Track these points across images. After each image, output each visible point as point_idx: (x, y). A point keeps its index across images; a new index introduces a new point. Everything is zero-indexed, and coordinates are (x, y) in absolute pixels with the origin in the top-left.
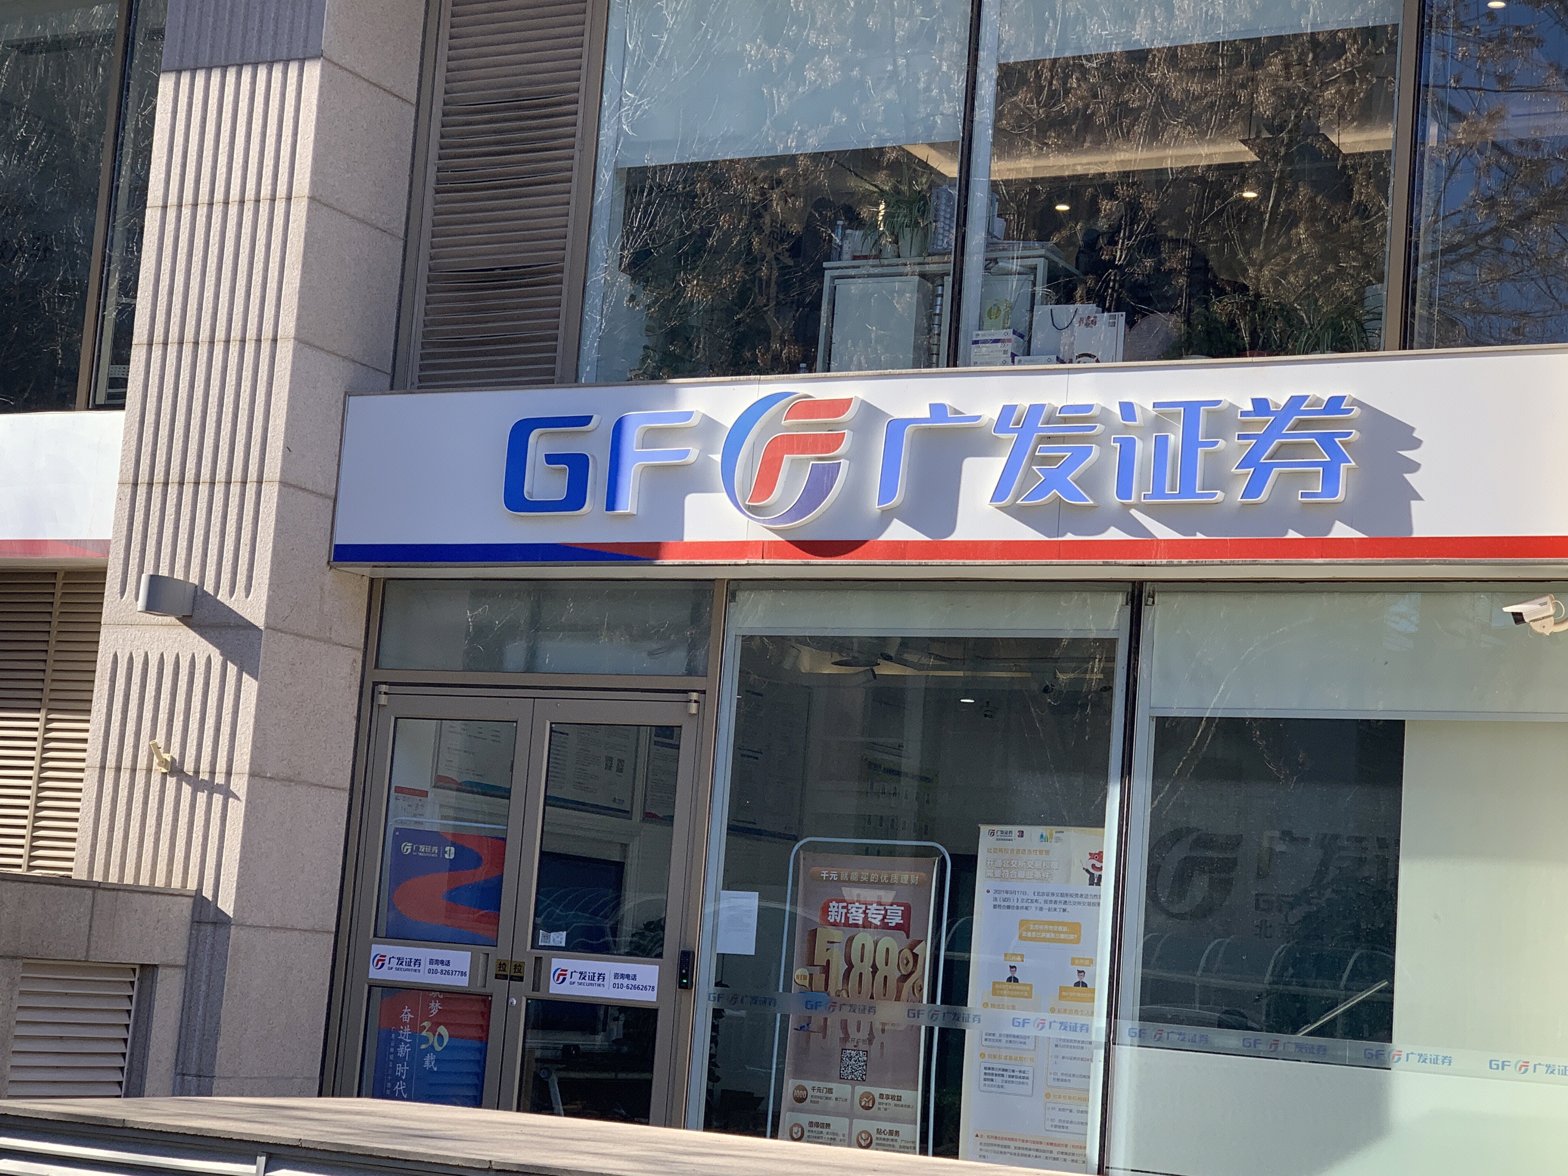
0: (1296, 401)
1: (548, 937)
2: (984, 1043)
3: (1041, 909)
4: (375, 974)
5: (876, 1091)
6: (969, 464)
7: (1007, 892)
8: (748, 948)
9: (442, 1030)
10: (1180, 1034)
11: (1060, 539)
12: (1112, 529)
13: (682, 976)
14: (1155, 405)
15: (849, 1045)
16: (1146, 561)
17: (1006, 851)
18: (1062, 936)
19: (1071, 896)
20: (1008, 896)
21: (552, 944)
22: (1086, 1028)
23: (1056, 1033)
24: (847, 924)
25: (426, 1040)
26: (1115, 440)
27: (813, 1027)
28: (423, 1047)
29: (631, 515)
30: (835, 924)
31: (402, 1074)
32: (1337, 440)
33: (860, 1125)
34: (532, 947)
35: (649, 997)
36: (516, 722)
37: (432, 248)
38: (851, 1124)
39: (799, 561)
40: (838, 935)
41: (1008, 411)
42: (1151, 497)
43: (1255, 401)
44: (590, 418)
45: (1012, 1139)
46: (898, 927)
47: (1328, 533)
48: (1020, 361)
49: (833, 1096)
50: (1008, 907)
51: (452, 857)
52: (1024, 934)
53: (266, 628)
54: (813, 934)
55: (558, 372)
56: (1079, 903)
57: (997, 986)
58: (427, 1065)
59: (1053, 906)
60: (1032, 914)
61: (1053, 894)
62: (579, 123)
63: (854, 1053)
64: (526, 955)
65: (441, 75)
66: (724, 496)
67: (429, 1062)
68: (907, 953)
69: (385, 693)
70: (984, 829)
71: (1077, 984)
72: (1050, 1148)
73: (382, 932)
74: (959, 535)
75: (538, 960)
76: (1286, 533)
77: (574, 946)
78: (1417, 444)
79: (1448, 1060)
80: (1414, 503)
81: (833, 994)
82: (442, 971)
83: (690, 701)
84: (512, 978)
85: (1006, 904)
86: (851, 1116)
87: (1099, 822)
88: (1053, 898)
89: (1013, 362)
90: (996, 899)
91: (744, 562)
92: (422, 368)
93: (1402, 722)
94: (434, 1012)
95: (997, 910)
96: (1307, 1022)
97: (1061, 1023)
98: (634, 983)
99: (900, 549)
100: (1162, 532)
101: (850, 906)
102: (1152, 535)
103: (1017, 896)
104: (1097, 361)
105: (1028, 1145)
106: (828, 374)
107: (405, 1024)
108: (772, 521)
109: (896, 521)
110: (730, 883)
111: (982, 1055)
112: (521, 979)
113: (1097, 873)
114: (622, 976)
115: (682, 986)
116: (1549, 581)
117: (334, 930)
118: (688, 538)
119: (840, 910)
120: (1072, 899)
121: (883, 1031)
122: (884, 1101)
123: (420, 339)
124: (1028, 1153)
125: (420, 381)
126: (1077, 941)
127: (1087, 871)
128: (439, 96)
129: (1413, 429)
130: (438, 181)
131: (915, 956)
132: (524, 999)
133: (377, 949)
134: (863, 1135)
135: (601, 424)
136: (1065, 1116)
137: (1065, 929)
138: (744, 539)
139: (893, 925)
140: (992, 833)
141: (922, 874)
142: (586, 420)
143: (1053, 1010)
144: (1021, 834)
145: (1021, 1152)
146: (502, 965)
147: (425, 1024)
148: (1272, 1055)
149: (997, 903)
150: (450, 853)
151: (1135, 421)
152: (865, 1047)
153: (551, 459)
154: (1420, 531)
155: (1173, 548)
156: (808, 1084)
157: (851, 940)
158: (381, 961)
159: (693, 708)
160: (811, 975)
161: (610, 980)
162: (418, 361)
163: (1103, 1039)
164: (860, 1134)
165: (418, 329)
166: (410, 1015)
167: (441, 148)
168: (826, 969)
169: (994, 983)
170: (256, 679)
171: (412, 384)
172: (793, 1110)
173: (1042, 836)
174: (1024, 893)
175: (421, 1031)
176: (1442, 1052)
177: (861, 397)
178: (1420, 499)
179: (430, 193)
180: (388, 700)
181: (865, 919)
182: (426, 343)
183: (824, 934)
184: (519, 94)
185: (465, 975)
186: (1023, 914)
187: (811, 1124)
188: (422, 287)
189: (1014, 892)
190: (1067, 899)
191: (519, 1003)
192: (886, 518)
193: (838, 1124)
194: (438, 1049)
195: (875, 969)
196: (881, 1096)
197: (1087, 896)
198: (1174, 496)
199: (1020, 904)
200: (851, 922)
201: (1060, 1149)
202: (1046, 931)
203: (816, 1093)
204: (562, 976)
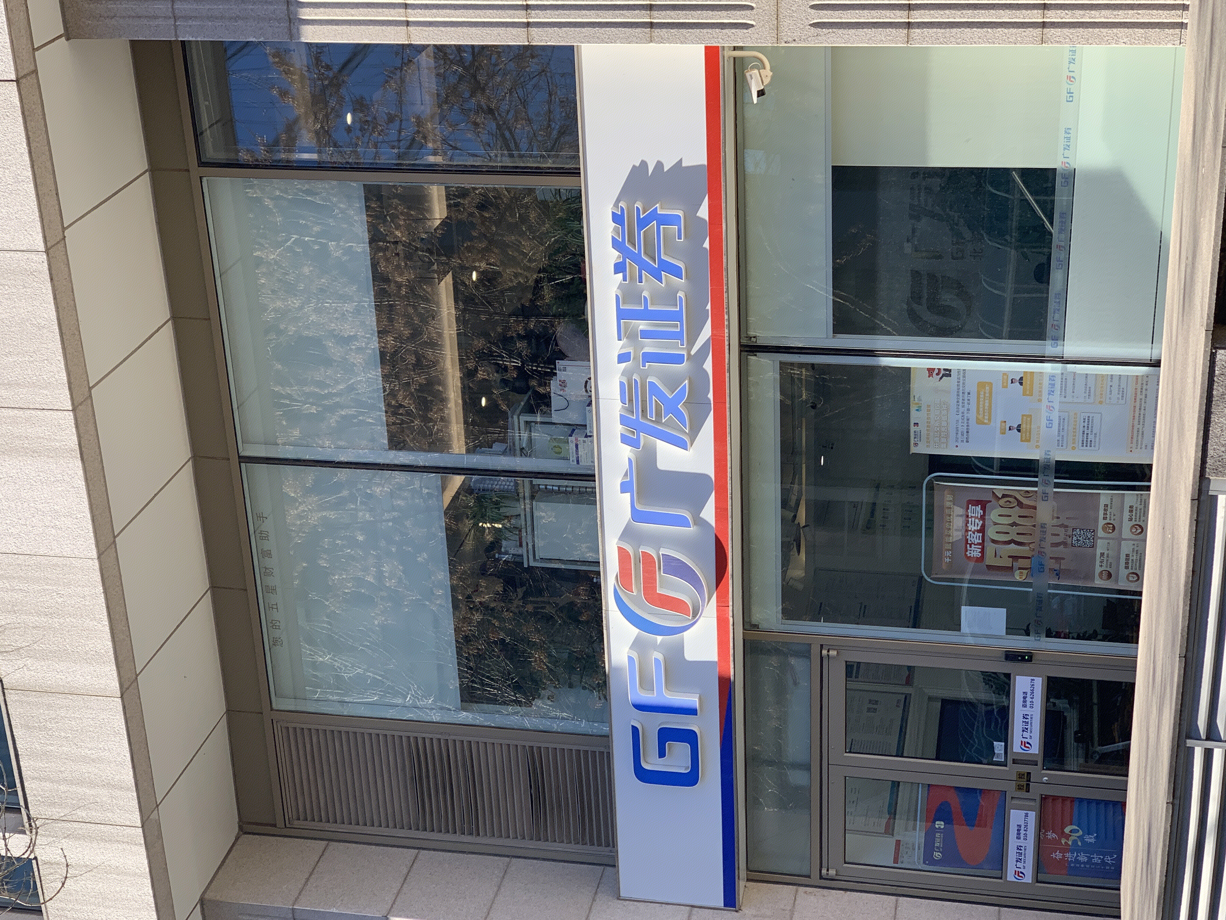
0: (616, 244)
1: (998, 754)
2: (1065, 447)
3: (968, 410)
4: (1028, 879)
5: (1101, 522)
6: (662, 464)
7: (957, 434)
8: (1002, 612)
9: (1067, 830)
10: (1054, 313)
11: (712, 402)
12: (704, 367)
13: (1023, 659)
14: (620, 339)
15: (1069, 541)
16: (727, 343)
17: (928, 435)
18: (987, 395)
19: (958, 389)
20: (960, 433)
21: (1003, 752)
22: (1052, 377)
23: (1057, 397)
24: (982, 544)
25: (1075, 842)
26: (644, 366)
27: (1057, 567)
28: (1080, 843)
29: (700, 699)
30: (982, 552)
31: (1100, 858)
32: (642, 217)
33: (1126, 533)
34: (1006, 766)
35: (1039, 683)
36: (845, 777)
37: (517, 838)
38: (1125, 540)
39: (730, 581)
40: (990, 548)
41: (625, 440)
42: (682, 341)
43: (616, 272)
44: (632, 726)
45: (1133, 426)
46: (984, 508)
47: (705, 220)
48: (591, 432)
49: (1106, 553)
50: (967, 432)
51: (942, 823)
52: (986, 421)
54: (989, 567)
55: (602, 749)
56: (964, 384)
57: (1023, 439)
58: (1093, 841)
59: (966, 401)
60: (973, 415)
61: (958, 402)
62: (431, 736)
63: (1075, 538)
64: (1012, 770)
65: (398, 832)
66: (686, 634)
67: (1090, 839)
68: (1002, 502)
69: (828, 870)
70: (913, 450)
71: (1021, 384)
72: (1138, 400)
73: (997, 873)
74: (710, 470)
75: (1015, 762)
76: (706, 249)
77: (1004, 736)
78: (644, 164)
79: (1067, 131)
80: (684, 165)
81: (1033, 553)
82: (1025, 830)
83: (828, 655)
84: (1029, 780)
85: (965, 434)
86: (1120, 540)
87: (907, 371)
88: (961, 401)
89: (590, 436)
90: (962, 441)
91: (731, 619)
92: (600, 845)
93: (834, 168)
94: (1054, 835)
95: (969, 440)
96: (1043, 225)
97: (1049, 394)
98: (1029, 694)
99: (721, 512)
100: (706, 332)
101: (969, 542)
102: (708, 340)
103: (959, 426)
104: (590, 379)
105: (1137, 415)
106: (601, 563)
107: (1063, 856)
108: (703, 600)
109: (701, 515)
110: (956, 626)
111: (1074, 448)
112: (1029, 774)
114: (1025, 702)
115: (1030, 660)
116: (735, 73)
117: (997, 908)
118: (716, 659)
120: (961, 389)
121: (1058, 518)
122: (1108, 516)
123: (579, 846)
124: (1142, 416)
125: (609, 846)
126: (991, 384)
127: (941, 378)
128: (413, 833)
129: (634, 166)
130: (471, 834)
131: (1004, 496)
132: (1043, 771)
133: (1011, 877)
134: (1134, 530)
135: (638, 719)
136: (1115, 390)
137: (982, 393)
138: (716, 619)
139: (982, 511)
140: (916, 444)
141: (946, 492)
142: (635, 730)
143: (1040, 400)
144: (916, 424)
145: (1141, 420)
146: (1020, 788)
147: (1063, 842)
148: (1067, 249)
149: (965, 440)
150: (940, 824)
151: (630, 353)
152: (1070, 530)
153: (662, 754)
154: (703, 160)
155: (717, 325)
156: (1098, 570)
157: (994, 541)
158: (1019, 874)
159: (833, 653)
160: (1020, 569)
161: (1027, 711)
162: (596, 848)
163: (1060, 365)
164: (1133, 533)
165: (573, 848)
166: (1057, 853)
167: (448, 832)
168: (1015, 558)
169: (1022, 441)
171: (611, 851)
172: (1117, 581)
173: (917, 410)
174: (957, 421)
175: (1068, 845)
176: (1062, 135)
177: (616, 540)
178: (681, 160)
179: (478, 840)
180: (832, 868)
181: (978, 531)
182: (583, 840)
183: (990, 560)
184: (412, 778)
185: (1027, 814)
186: (973, 422)
187: (1127, 568)
188: (541, 845)
189: (957, 428)
190: (961, 392)
191: (1046, 775)
192: (700, 522)
193: (1126, 548)
194: (1081, 833)
195: (1014, 524)
196: (1105, 518)
197: (959, 378)
198: (682, 325)
199: (965, 424)
200: (981, 541)
201: (1139, 393)
202: (984, 406)
203: (1104, 564)
204: (1026, 744)
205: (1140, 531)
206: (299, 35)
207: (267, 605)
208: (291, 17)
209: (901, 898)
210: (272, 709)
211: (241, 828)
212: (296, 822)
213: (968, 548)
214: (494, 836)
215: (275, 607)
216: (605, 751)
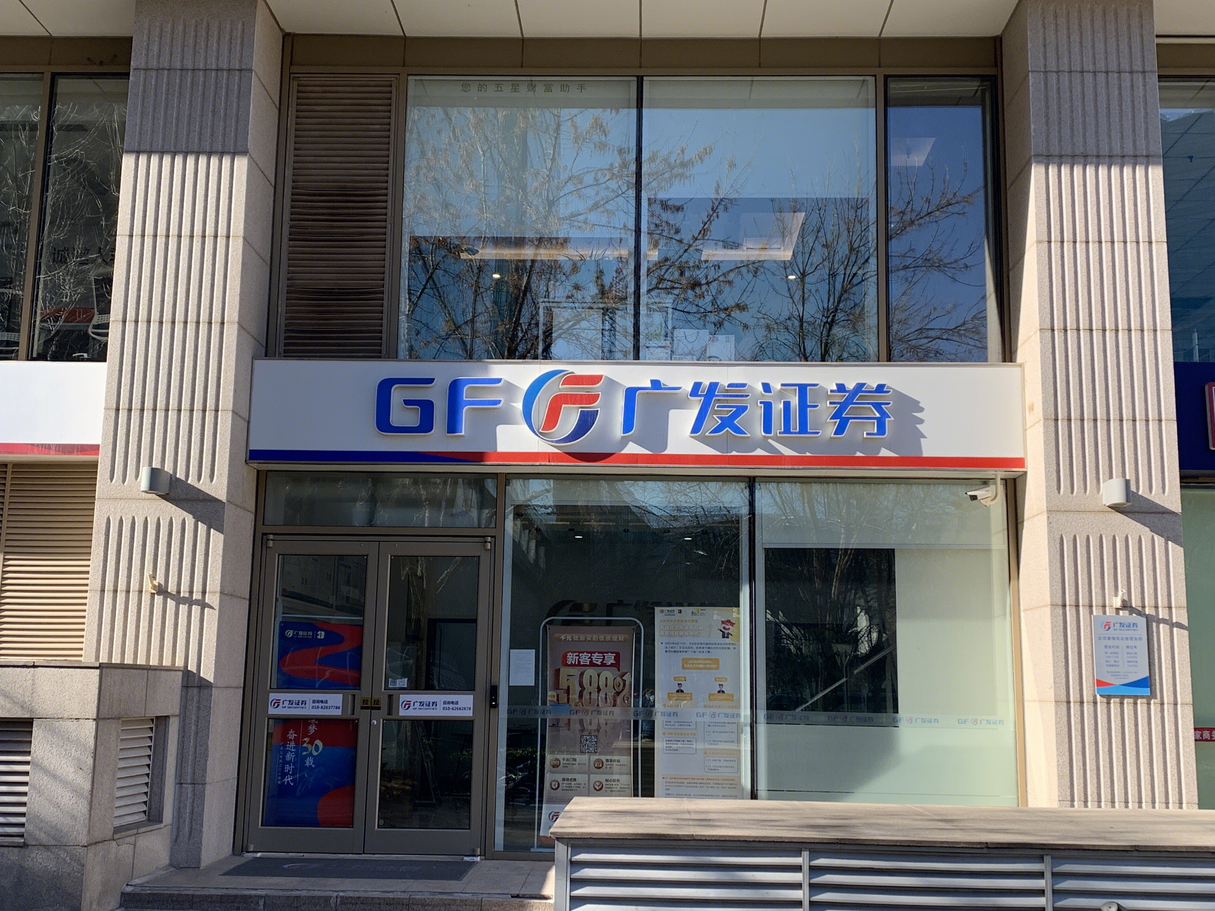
0: (860, 386)
1: (395, 682)
2: (665, 727)
3: (695, 652)
4: (272, 711)
5: (603, 758)
6: (673, 414)
7: (673, 643)
8: (530, 681)
9: (318, 742)
10: (793, 716)
11: (728, 454)
12: (759, 449)
13: (491, 701)
14: (782, 385)
15: (586, 733)
16: (779, 467)
17: (671, 621)
18: (708, 666)
19: (712, 644)
20: (674, 645)
21: (398, 686)
22: (738, 715)
23: (707, 719)
24: (579, 665)
25: (306, 749)
26: (761, 403)
27: (561, 724)
28: (304, 753)
29: (463, 436)
30: (572, 665)
31: (289, 771)
32: (883, 406)
33: (595, 778)
34: (385, 689)
35: (469, 714)
36: (367, 556)
37: (288, 273)
38: (589, 778)
39: (572, 464)
40: (576, 671)
41: (697, 386)
42: (783, 433)
43: (837, 385)
44: (433, 379)
45: (686, 778)
46: (612, 665)
47: (879, 453)
48: (677, 359)
49: (576, 763)
50: (675, 652)
51: (323, 637)
52: (685, 666)
53: (228, 501)
54: (557, 672)
55: (384, 352)
56: (717, 648)
57: (671, 695)
58: (307, 764)
59: (702, 650)
60: (690, 655)
61: (701, 644)
62: (389, 207)
63: (588, 738)
64: (381, 695)
65: (289, 172)
66: (525, 427)
67: (309, 762)
68: (619, 679)
69: (272, 540)
70: (657, 609)
71: (719, 692)
72: (709, 781)
73: (274, 685)
74: (671, 449)
75: (390, 696)
76: (855, 453)
77: (415, 686)
78: (921, 410)
79: (936, 720)
80: (922, 440)
81: (573, 705)
82: (322, 708)
83: (486, 542)
84: (372, 708)
85: (673, 650)
86: (589, 773)
87: (738, 605)
88: (702, 646)
89: (671, 358)
90: (666, 648)
91: (538, 464)
92: (286, 345)
93: (893, 550)
94: (312, 732)
95: (668, 654)
97: (725, 714)
98: (457, 706)
99: (634, 458)
100: (787, 452)
101: (581, 655)
102: (781, 453)
103: (680, 645)
105: (695, 781)
107: (291, 740)
108: (557, 442)
109: (631, 443)
110: (515, 647)
111: (664, 734)
112: (379, 708)
113: (726, 632)
114: (449, 703)
115: (492, 706)
117: (243, 686)
118: (500, 450)
119: (574, 657)
120: (713, 646)
121: (606, 724)
122: (609, 763)
123: (283, 328)
125: (285, 353)
126: (718, 668)
127: (721, 630)
128: (289, 184)
129: (919, 402)
130: (290, 234)
131: (624, 681)
132: (381, 720)
133: (273, 696)
134: (597, 785)
135: (441, 384)
136: (718, 764)
137: (710, 662)
138: (536, 451)
139: (609, 664)
140: (662, 611)
141: (627, 636)
142: (431, 381)
143: (705, 706)
144: (680, 612)
145: (691, 785)
146: (365, 701)
147: (306, 739)
148: (845, 723)
149: (668, 650)
150: (321, 635)
151: (771, 393)
152: (596, 734)
153: (407, 402)
154: (926, 454)
155: (793, 460)
156: (560, 757)
157: (582, 674)
158: (277, 703)
159: (489, 546)
160: (558, 696)
161: (440, 705)
162: (283, 342)
163: (749, 721)
164: (595, 783)
165: (282, 321)
166: (294, 735)
167: (291, 214)
168: (568, 691)
169: (669, 694)
170: (222, 533)
171: (279, 354)
172: (552, 772)
173: (693, 612)
174: (684, 644)
175: (303, 744)
178: (925, 437)
179: (285, 240)
180: (274, 544)
181: (591, 661)
182: (288, 330)
183: (564, 671)
184: (345, 187)
185: (339, 708)
186: (685, 655)
187: (564, 780)
188: (283, 296)
189: (678, 643)
190: (711, 646)
191: (378, 722)
192: (624, 442)
193: (581, 778)
194: (315, 753)
195: (599, 690)
196: (607, 760)
197: (721, 644)
198: (795, 433)
199: (682, 650)
200: (582, 663)
201: (714, 782)
202: (698, 664)
203: (565, 762)
204: (408, 705)
205: (597, 788)
206: (1038, 162)
207: (502, 82)
208: (1050, 158)
209: (248, 602)
210: (408, 75)
211: (288, 34)
212: (296, 83)
213: (575, 654)
214: (289, 253)
215: (499, 89)
216: (382, 355)
